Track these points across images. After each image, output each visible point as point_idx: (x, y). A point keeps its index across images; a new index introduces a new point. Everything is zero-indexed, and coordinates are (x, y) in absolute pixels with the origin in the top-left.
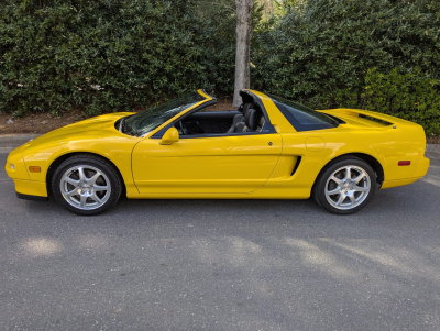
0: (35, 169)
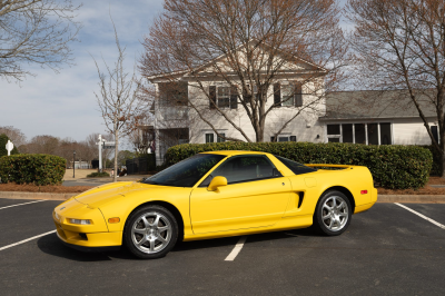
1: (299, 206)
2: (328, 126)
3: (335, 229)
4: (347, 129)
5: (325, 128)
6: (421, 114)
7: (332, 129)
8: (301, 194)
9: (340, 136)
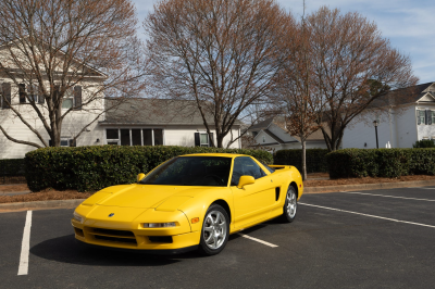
0: (196, 220)
1: (277, 199)
2: (108, 131)
3: (292, 216)
4: (125, 134)
5: (105, 132)
6: (205, 123)
7: (111, 134)
8: (278, 190)
9: (119, 140)
